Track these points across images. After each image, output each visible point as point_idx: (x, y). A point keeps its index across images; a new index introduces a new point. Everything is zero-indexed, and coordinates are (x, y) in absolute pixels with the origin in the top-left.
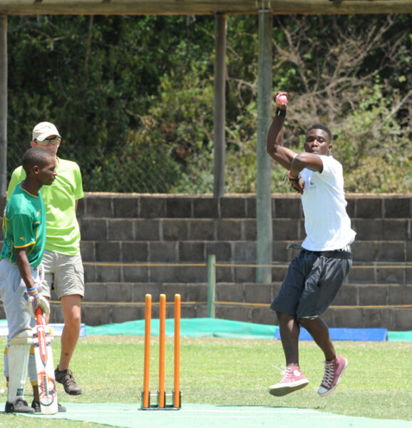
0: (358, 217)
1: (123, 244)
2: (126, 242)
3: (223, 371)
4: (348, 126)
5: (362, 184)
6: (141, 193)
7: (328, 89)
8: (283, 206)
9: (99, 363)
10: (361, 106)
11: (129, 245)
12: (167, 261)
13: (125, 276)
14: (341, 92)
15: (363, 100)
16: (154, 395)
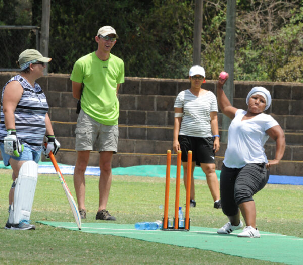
0: (293, 99)
1: (129, 112)
2: (131, 111)
3: (208, 204)
4: (281, 35)
5: (290, 75)
6: (141, 77)
7: (268, 9)
8: (241, 89)
9: (120, 195)
10: (291, 21)
11: (133, 113)
12: (159, 124)
13: (129, 134)
14: (277, 11)
15: (293, 17)
16: (171, 220)
